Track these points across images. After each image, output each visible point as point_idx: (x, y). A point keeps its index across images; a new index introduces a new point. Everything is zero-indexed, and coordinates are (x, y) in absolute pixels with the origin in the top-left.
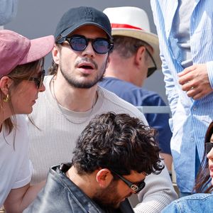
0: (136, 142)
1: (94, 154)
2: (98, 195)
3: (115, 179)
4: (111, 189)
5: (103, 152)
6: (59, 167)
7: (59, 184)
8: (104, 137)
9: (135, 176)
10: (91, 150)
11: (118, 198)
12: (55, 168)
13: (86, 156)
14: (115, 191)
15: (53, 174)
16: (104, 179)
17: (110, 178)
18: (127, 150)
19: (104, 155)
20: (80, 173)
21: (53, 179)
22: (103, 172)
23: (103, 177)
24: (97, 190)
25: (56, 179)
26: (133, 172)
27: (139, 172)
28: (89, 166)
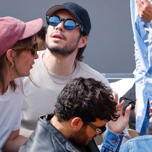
0: (100, 98)
1: (70, 107)
2: (72, 136)
3: (85, 125)
4: (82, 132)
6: (45, 116)
7: (45, 128)
8: (77, 94)
9: (99, 123)
10: (68, 104)
11: (87, 138)
12: (42, 118)
13: (64, 108)
14: (85, 133)
15: (41, 121)
16: (77, 125)
17: (81, 124)
18: (93, 104)
19: (77, 107)
20: (60, 121)
21: (41, 125)
23: (76, 123)
24: (72, 132)
25: (43, 125)
26: (97, 119)
28: (66, 116)
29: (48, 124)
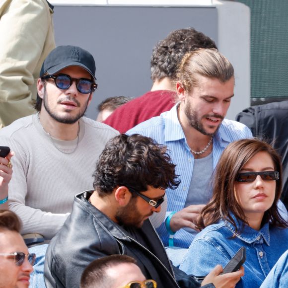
0: (149, 157)
1: (110, 173)
2: (119, 214)
3: (134, 197)
4: (131, 206)
5: (118, 170)
6: (82, 194)
7: (84, 211)
8: (118, 155)
9: (152, 192)
10: (107, 169)
11: (138, 215)
12: (79, 196)
13: (104, 176)
14: (135, 208)
15: (78, 202)
16: (124, 198)
17: (128, 196)
18: (141, 166)
19: (119, 172)
20: (101, 195)
21: (79, 207)
22: (120, 190)
23: (122, 195)
24: (118, 209)
25: (81, 206)
26: (149, 187)
27: (156, 187)
28: (108, 186)
29: (88, 206)
